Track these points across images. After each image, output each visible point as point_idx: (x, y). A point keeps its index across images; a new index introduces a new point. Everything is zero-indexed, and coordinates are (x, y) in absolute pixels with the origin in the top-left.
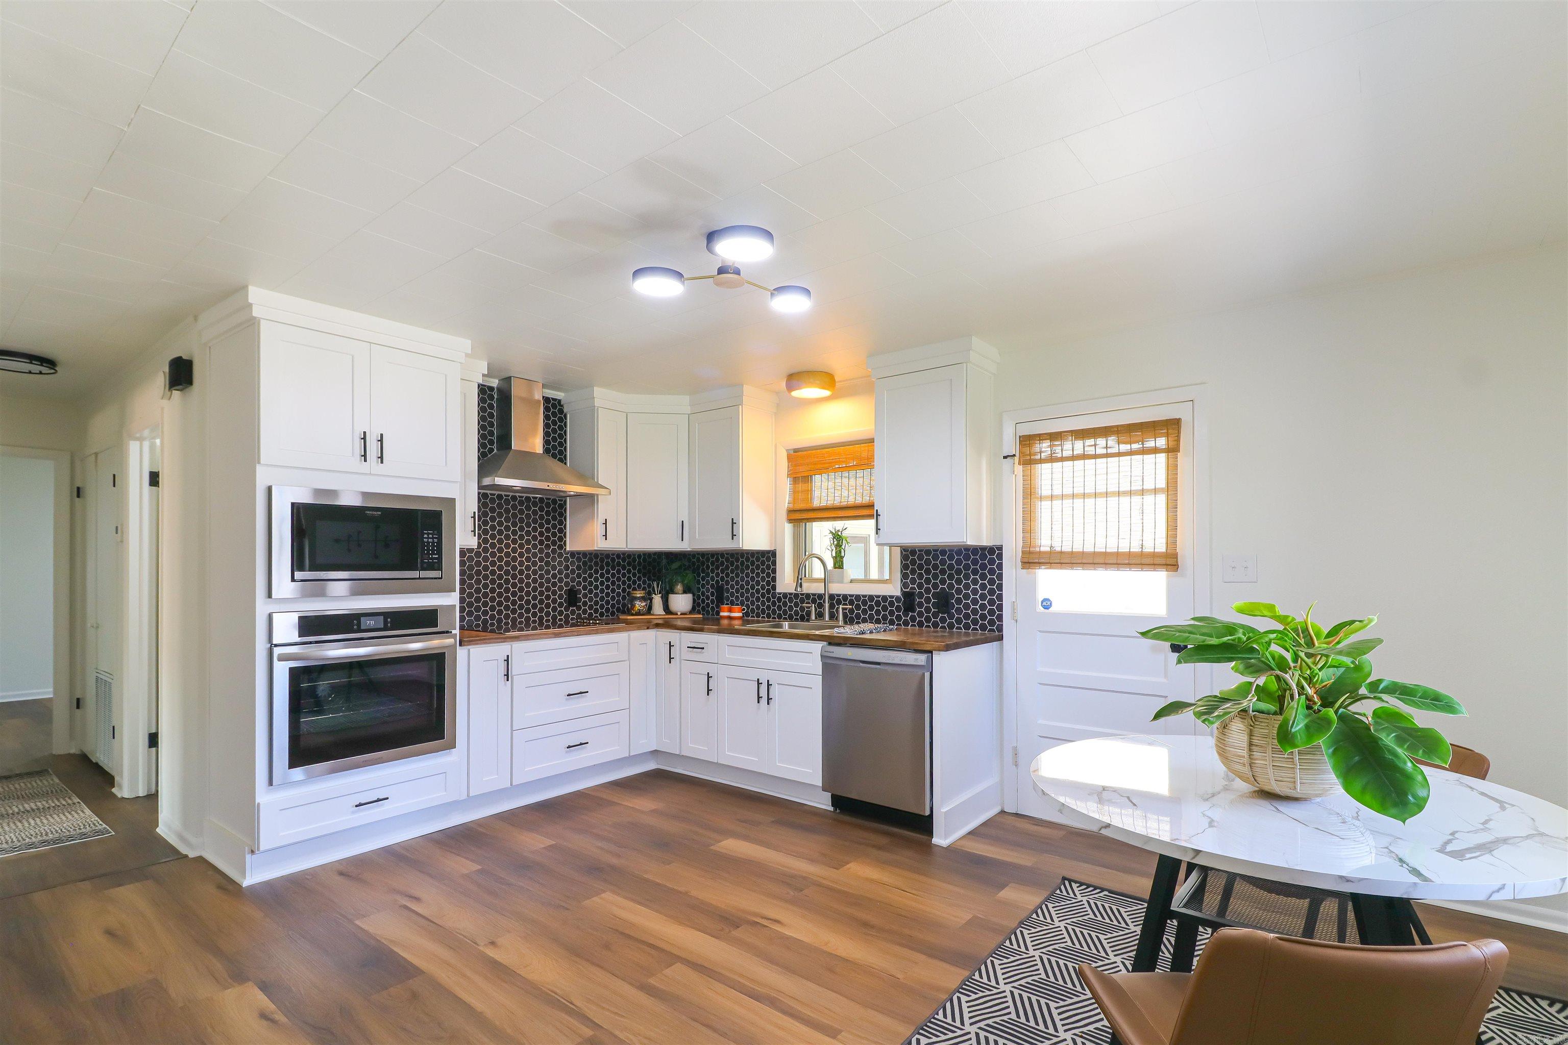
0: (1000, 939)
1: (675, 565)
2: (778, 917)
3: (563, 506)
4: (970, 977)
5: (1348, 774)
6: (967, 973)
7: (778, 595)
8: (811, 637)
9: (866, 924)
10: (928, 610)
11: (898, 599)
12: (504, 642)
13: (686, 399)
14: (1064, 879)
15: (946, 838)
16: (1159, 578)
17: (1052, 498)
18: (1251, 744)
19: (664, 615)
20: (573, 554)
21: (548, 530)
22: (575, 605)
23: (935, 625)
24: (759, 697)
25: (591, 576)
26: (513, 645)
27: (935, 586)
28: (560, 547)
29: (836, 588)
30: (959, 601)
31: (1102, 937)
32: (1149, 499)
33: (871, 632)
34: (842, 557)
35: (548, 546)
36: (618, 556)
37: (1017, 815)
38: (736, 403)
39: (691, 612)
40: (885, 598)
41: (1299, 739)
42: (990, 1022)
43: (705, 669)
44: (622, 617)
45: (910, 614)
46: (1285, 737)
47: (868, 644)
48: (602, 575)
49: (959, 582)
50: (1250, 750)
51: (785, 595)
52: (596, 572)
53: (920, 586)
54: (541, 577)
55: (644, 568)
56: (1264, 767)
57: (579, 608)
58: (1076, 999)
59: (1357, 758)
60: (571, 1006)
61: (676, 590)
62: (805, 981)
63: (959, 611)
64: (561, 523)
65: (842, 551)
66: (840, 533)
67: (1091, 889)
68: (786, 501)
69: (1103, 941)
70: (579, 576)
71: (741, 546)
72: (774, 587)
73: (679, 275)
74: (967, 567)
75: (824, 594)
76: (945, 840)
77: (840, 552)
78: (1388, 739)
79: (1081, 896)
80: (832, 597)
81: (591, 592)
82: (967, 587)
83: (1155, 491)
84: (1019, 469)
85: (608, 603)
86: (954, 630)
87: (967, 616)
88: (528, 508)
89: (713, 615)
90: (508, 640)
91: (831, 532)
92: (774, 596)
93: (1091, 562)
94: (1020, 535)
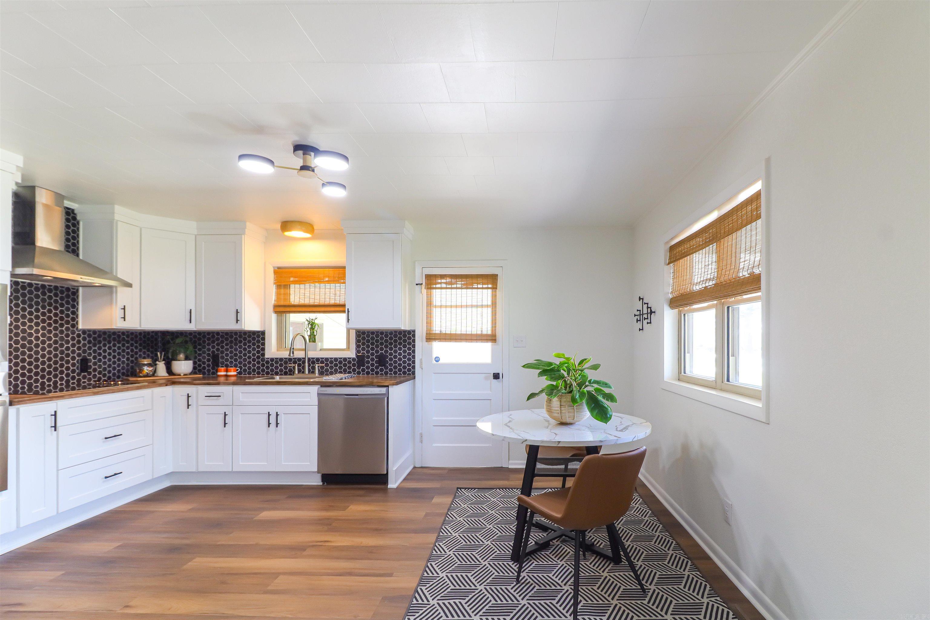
0: (443, 518)
1: (178, 341)
2: (326, 539)
3: (75, 293)
4: (439, 535)
5: (592, 410)
6: (437, 535)
7: (266, 360)
8: (309, 383)
9: (376, 530)
10: (372, 365)
11: (354, 359)
12: (51, 401)
13: (194, 224)
14: (458, 488)
15: (396, 483)
16: (488, 346)
17: (441, 306)
18: (561, 405)
19: (168, 376)
20: (84, 332)
21: (62, 312)
22: (86, 371)
23: (377, 373)
24: (269, 424)
25: (100, 348)
26: (58, 403)
27: (377, 352)
28: (73, 326)
29: (312, 354)
30: (391, 359)
31: (483, 506)
32: (485, 310)
33: (345, 378)
34: (315, 336)
35: (62, 325)
36: (123, 333)
37: (422, 467)
38: (240, 233)
39: (191, 374)
40: (345, 359)
41: (578, 400)
42: (456, 548)
43: (223, 410)
44: (131, 379)
45: (362, 367)
46: (574, 400)
47: (349, 385)
48: (110, 348)
49: (391, 349)
50: (561, 407)
51: (272, 360)
52: (105, 345)
53: (368, 352)
54: (56, 349)
55: (144, 342)
56: (565, 413)
57: (90, 374)
58: (485, 530)
59: (593, 405)
60: (225, 615)
61: (178, 358)
62: (360, 561)
63: (391, 365)
64: (74, 306)
65: (315, 332)
66: (313, 321)
67: (470, 490)
68: (272, 299)
69: (484, 507)
70: (90, 348)
71: (243, 328)
72: (263, 355)
73: (272, 162)
74: (396, 341)
75: (304, 358)
76: (395, 484)
77: (313, 332)
78: (600, 398)
79: (467, 493)
80: (309, 359)
81: (100, 360)
82: (396, 352)
83: (487, 306)
84: (424, 291)
85: (114, 369)
86: (388, 375)
87: (395, 367)
88: (44, 294)
89: (209, 374)
90: (54, 399)
91: (307, 320)
92: (263, 360)
93: (465, 338)
94: (425, 324)
